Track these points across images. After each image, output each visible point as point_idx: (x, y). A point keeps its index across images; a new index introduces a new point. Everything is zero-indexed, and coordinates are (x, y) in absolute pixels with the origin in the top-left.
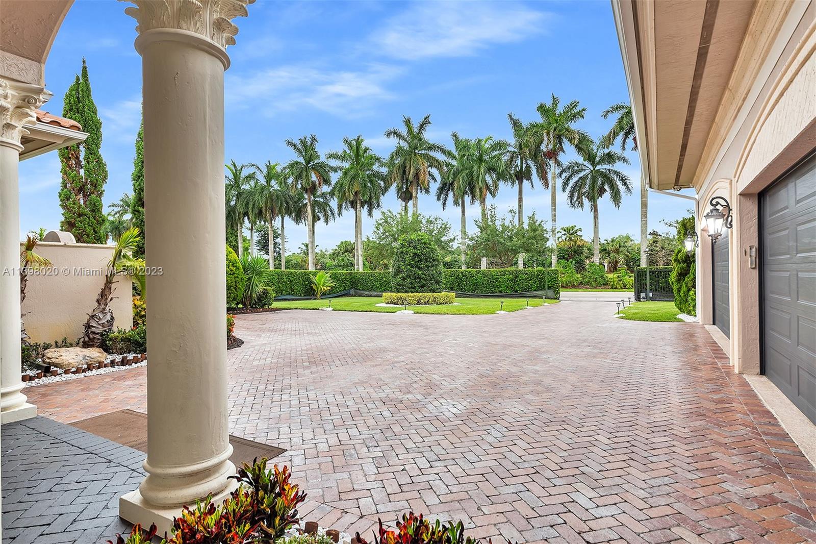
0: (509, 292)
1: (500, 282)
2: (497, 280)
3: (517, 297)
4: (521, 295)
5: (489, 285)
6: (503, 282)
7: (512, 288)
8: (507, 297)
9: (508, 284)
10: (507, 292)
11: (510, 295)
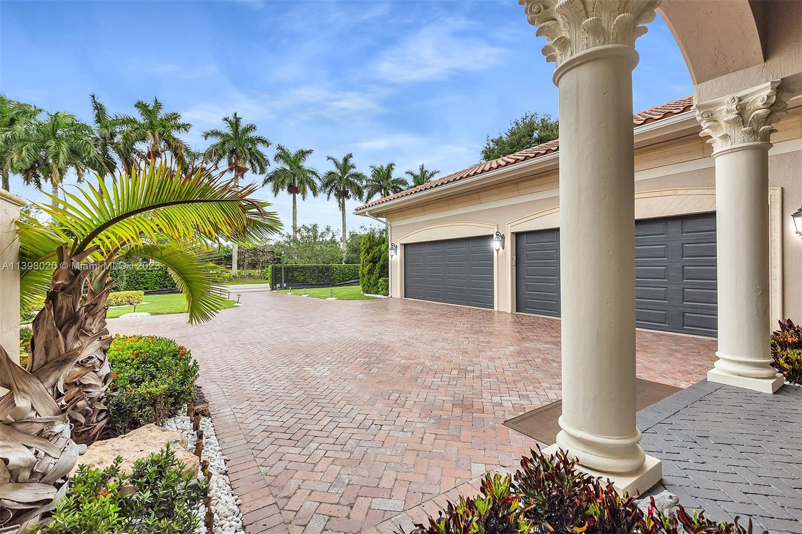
0: (158, 288)
1: (145, 278)
2: (143, 276)
3: (168, 293)
4: (171, 291)
5: (132, 282)
6: (150, 279)
7: (161, 284)
8: (155, 294)
9: (156, 280)
10: (154, 289)
11: (159, 291)
